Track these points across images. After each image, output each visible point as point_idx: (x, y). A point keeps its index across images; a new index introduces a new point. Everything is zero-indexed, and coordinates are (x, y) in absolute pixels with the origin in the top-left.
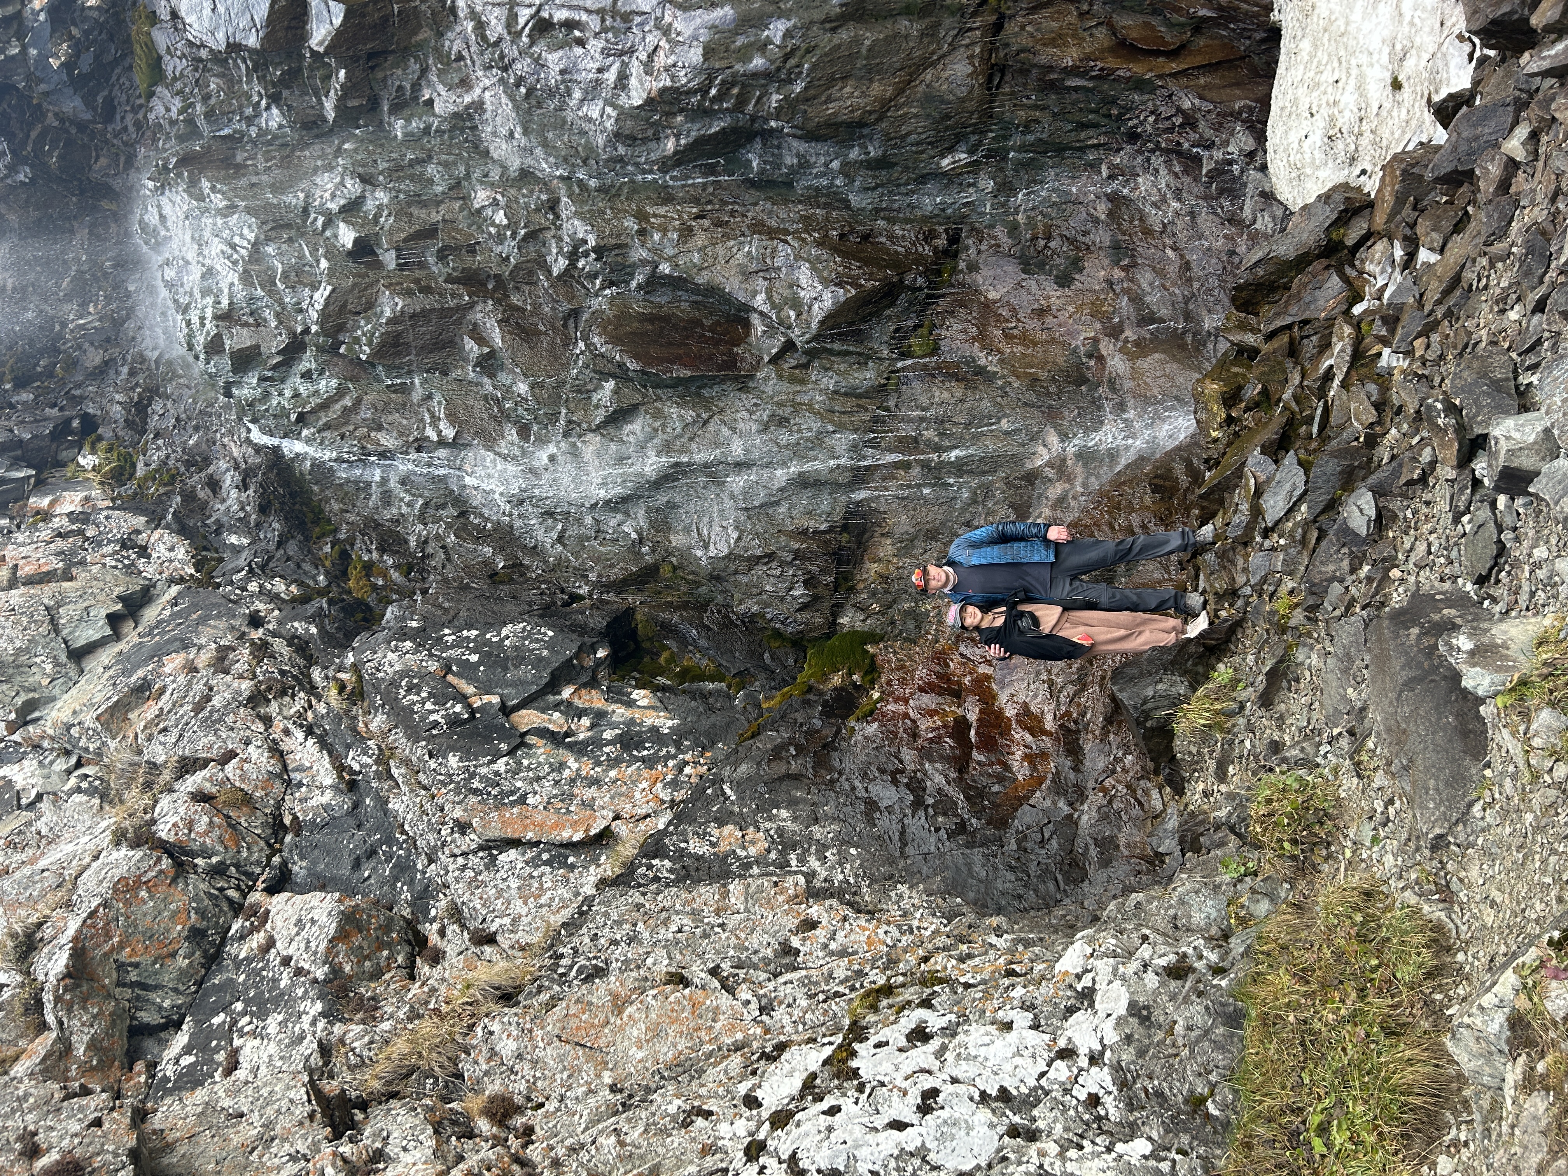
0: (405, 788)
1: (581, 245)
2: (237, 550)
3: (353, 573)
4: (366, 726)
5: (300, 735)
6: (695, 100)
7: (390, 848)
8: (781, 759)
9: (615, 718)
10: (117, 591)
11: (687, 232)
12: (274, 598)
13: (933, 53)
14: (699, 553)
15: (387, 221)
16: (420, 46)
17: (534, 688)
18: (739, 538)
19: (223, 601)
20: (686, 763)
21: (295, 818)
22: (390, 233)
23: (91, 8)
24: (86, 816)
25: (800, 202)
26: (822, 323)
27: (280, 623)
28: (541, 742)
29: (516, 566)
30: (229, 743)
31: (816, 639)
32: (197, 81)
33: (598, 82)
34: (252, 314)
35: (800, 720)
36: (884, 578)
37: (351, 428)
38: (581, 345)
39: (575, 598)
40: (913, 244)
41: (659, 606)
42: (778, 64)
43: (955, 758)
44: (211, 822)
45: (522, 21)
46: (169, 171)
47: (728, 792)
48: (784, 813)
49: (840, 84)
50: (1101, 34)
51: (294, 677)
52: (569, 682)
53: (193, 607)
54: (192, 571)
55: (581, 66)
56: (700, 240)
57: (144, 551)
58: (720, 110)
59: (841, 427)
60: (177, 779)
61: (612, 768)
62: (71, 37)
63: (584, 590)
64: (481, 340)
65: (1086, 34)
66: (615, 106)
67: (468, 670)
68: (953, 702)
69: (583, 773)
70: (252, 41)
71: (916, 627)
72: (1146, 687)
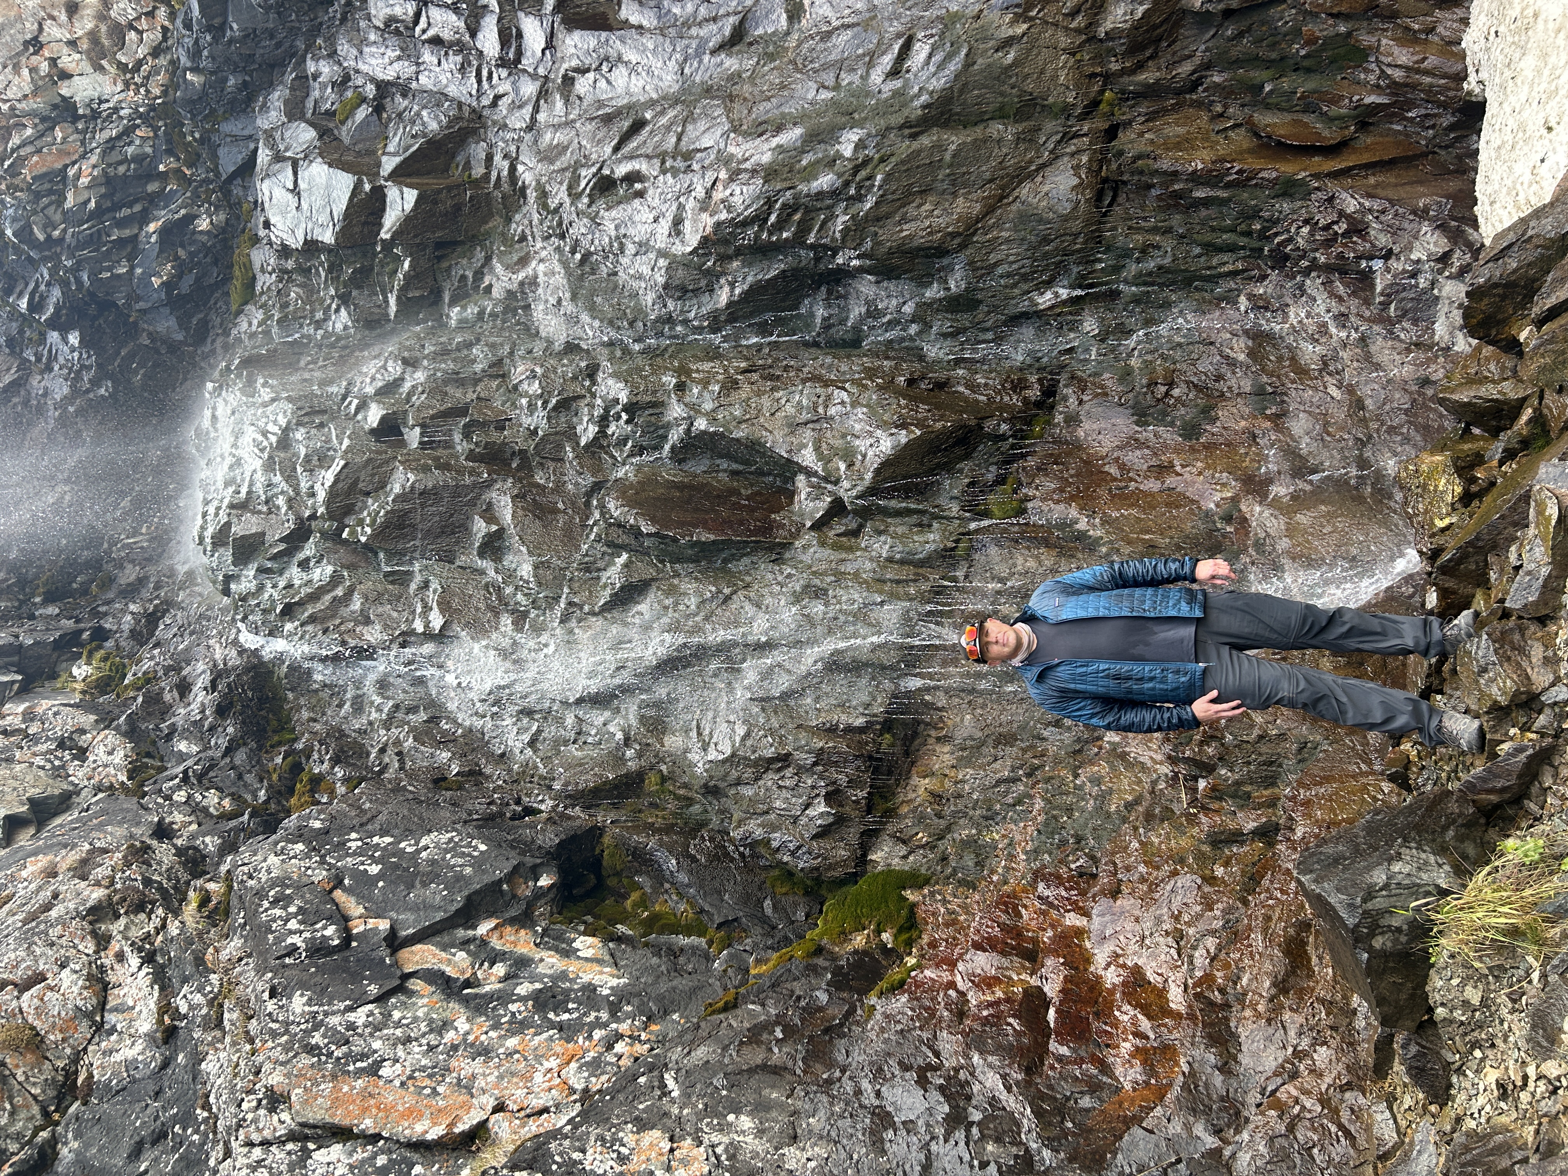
0: (228, 1040)
1: (614, 406)
2: (182, 757)
3: (298, 788)
4: (217, 953)
5: (134, 961)
6: (752, 233)
7: (185, 1129)
8: (759, 1043)
9: (541, 969)
10: (32, 792)
11: (730, 385)
12: (198, 811)
13: (1031, 162)
14: (696, 758)
15: (419, 399)
16: (488, 234)
17: (440, 916)
18: (748, 735)
19: (136, 807)
20: (619, 1037)
21: (91, 1077)
22: (419, 410)
23: (201, 232)
26: (877, 472)
27: (192, 837)
28: (429, 990)
29: (474, 775)
30: (41, 962)
31: (839, 881)
32: (279, 291)
33: (653, 233)
34: (267, 502)
36: (936, 797)
37: (338, 621)
38: (597, 514)
39: (531, 812)
40: (998, 393)
41: (635, 827)
42: (846, 178)
43: (1020, 1048)
45: (583, 183)
46: (231, 371)
47: (671, 1083)
48: (746, 1122)
49: (918, 201)
50: (1240, 135)
52: (490, 915)
53: (103, 812)
54: (124, 778)
55: (637, 218)
56: (745, 392)
57: (81, 754)
58: (780, 245)
59: (893, 598)
61: (514, 1034)
62: (177, 258)
63: (544, 804)
64: (491, 518)
65: (1220, 138)
66: (667, 256)
67: (363, 885)
68: (1023, 967)
69: (471, 1038)
70: (328, 237)
71: (977, 864)
72: (1369, 869)
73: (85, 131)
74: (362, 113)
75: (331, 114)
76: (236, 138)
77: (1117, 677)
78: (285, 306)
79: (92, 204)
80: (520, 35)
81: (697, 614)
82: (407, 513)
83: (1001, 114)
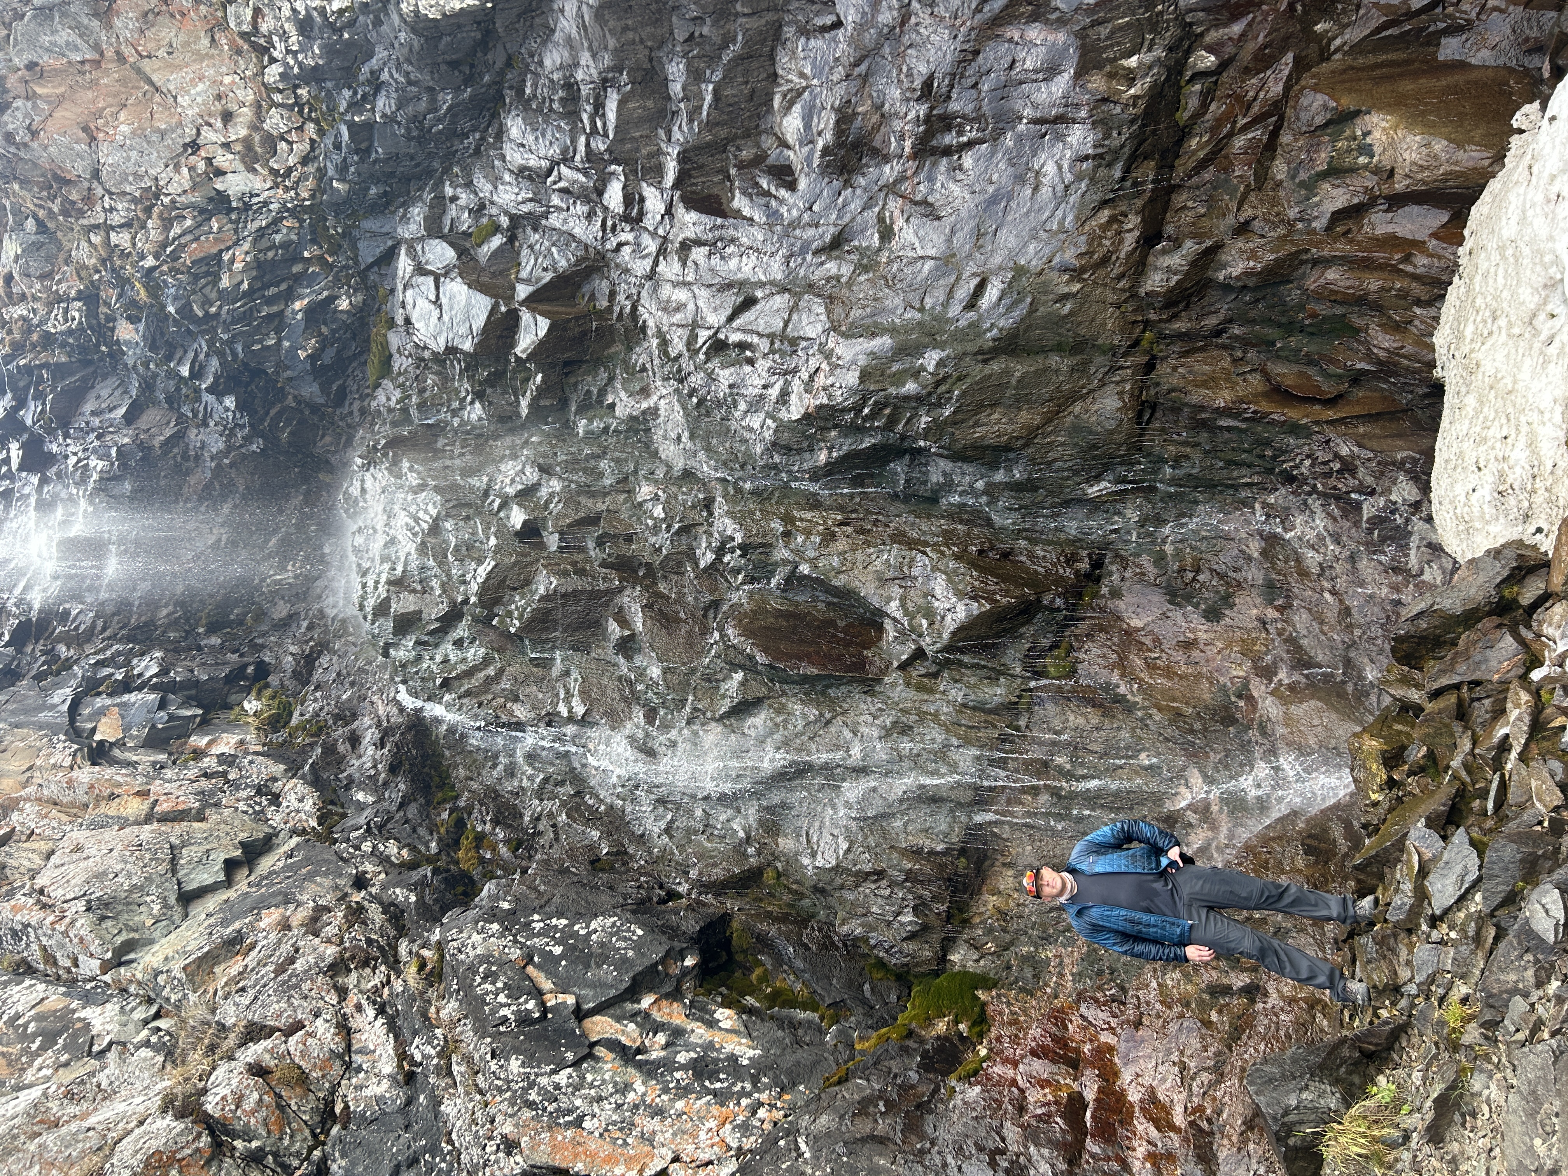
0: (461, 1089)
2: (361, 807)
3: (464, 842)
4: (438, 1012)
5: (371, 1012)
6: (848, 417)
7: (433, 1158)
8: (867, 1114)
9: (693, 1039)
10: (243, 836)
11: (829, 537)
12: (384, 860)
13: (1083, 387)
14: (806, 861)
15: (556, 507)
16: (610, 358)
17: (612, 993)
18: (849, 850)
19: (334, 858)
20: (761, 1104)
21: (347, 1107)
22: (557, 518)
23: (343, 313)
24: (147, 1074)
25: (943, 517)
26: (954, 634)
27: (384, 887)
28: (611, 1056)
29: (621, 854)
30: (299, 1012)
31: (924, 975)
32: (417, 377)
33: (762, 397)
34: (421, 582)
35: (895, 1070)
36: (1002, 914)
37: (490, 697)
38: (716, 635)
39: (673, 895)
40: (1054, 565)
41: (758, 915)
42: (929, 389)
43: (1065, 1144)
44: (261, 1100)
45: (700, 341)
47: (803, 1147)
49: (989, 411)
50: (1255, 380)
51: (380, 948)
52: (650, 990)
53: (307, 861)
54: (314, 824)
55: (748, 382)
56: (841, 545)
57: (276, 799)
58: (871, 428)
59: (967, 742)
60: (240, 1046)
61: (680, 1098)
62: (320, 334)
63: (683, 888)
64: (624, 622)
65: (1240, 379)
66: (774, 419)
67: (549, 963)
68: (1069, 1074)
69: (648, 1100)
70: (467, 346)
71: (1034, 976)
72: (1288, 1093)
73: (237, 221)
74: (497, 241)
75: (467, 235)
76: (374, 234)
77: (1131, 921)
78: (422, 391)
79: (245, 286)
80: (642, 200)
81: (803, 734)
82: (549, 612)
83: (1059, 348)
